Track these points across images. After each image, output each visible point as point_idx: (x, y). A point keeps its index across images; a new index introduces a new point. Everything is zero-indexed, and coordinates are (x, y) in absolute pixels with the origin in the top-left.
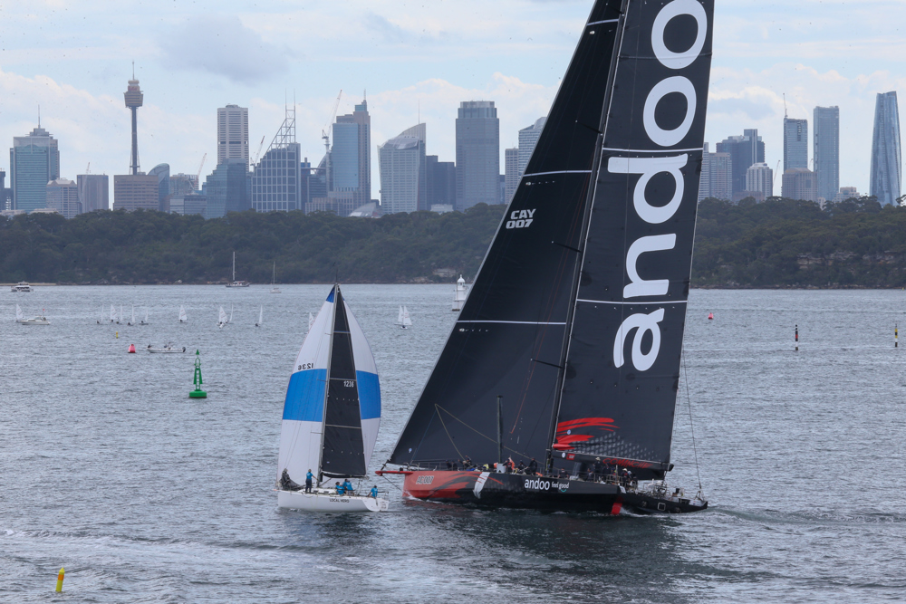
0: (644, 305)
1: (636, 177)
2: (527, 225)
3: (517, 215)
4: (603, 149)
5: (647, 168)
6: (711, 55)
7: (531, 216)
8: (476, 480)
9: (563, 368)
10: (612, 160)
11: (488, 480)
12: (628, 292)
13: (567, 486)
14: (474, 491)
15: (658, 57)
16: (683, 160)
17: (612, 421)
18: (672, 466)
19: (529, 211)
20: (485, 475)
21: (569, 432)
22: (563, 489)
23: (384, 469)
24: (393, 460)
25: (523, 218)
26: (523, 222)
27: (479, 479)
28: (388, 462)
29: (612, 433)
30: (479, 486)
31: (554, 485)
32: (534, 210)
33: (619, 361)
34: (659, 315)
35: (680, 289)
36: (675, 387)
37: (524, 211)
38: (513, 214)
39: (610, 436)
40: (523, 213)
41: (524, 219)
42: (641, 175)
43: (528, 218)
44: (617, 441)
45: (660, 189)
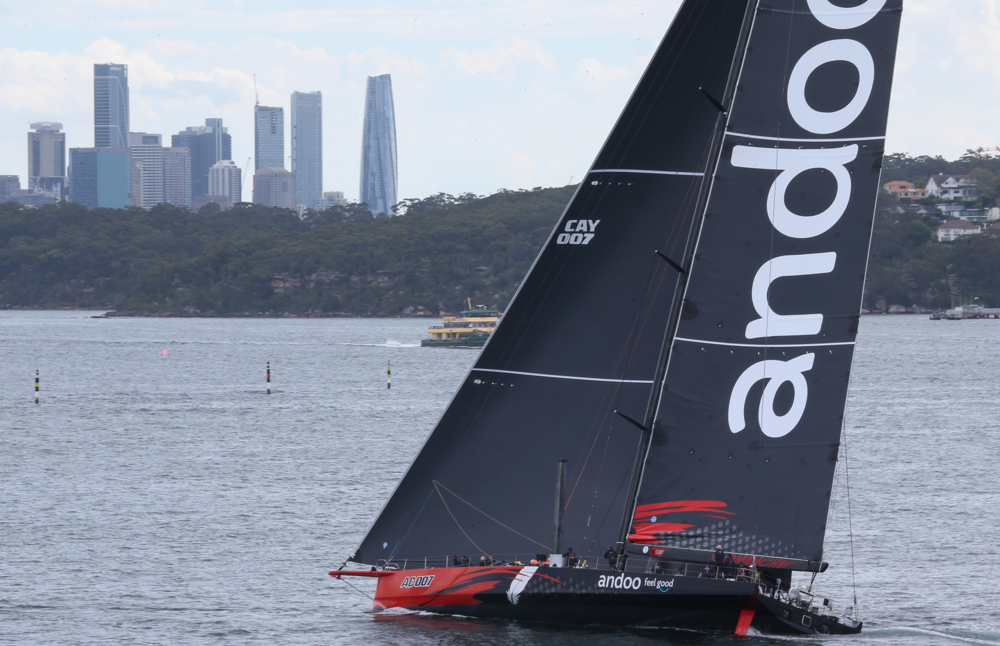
0: (782, 349)
1: (772, 175)
2: (586, 242)
3: (574, 226)
4: (726, 133)
5: (791, 163)
6: (901, 10)
7: (592, 229)
8: (514, 576)
9: (647, 430)
10: (738, 150)
11: (535, 577)
12: (753, 330)
13: (670, 584)
14: (509, 593)
15: (814, 12)
16: (851, 153)
17: (724, 505)
18: (826, 566)
19: (590, 222)
20: (528, 572)
21: (654, 519)
22: (664, 588)
23: (344, 569)
24: (358, 558)
25: (581, 232)
26: (580, 236)
27: (518, 577)
28: (350, 559)
29: (724, 522)
30: (517, 587)
31: (649, 583)
32: (598, 222)
33: (736, 422)
34: (807, 361)
35: (843, 326)
36: (833, 458)
37: (584, 222)
38: (569, 223)
39: (720, 525)
40: (583, 224)
41: (583, 233)
42: (780, 172)
43: (588, 232)
44: (732, 533)
45: (810, 192)
